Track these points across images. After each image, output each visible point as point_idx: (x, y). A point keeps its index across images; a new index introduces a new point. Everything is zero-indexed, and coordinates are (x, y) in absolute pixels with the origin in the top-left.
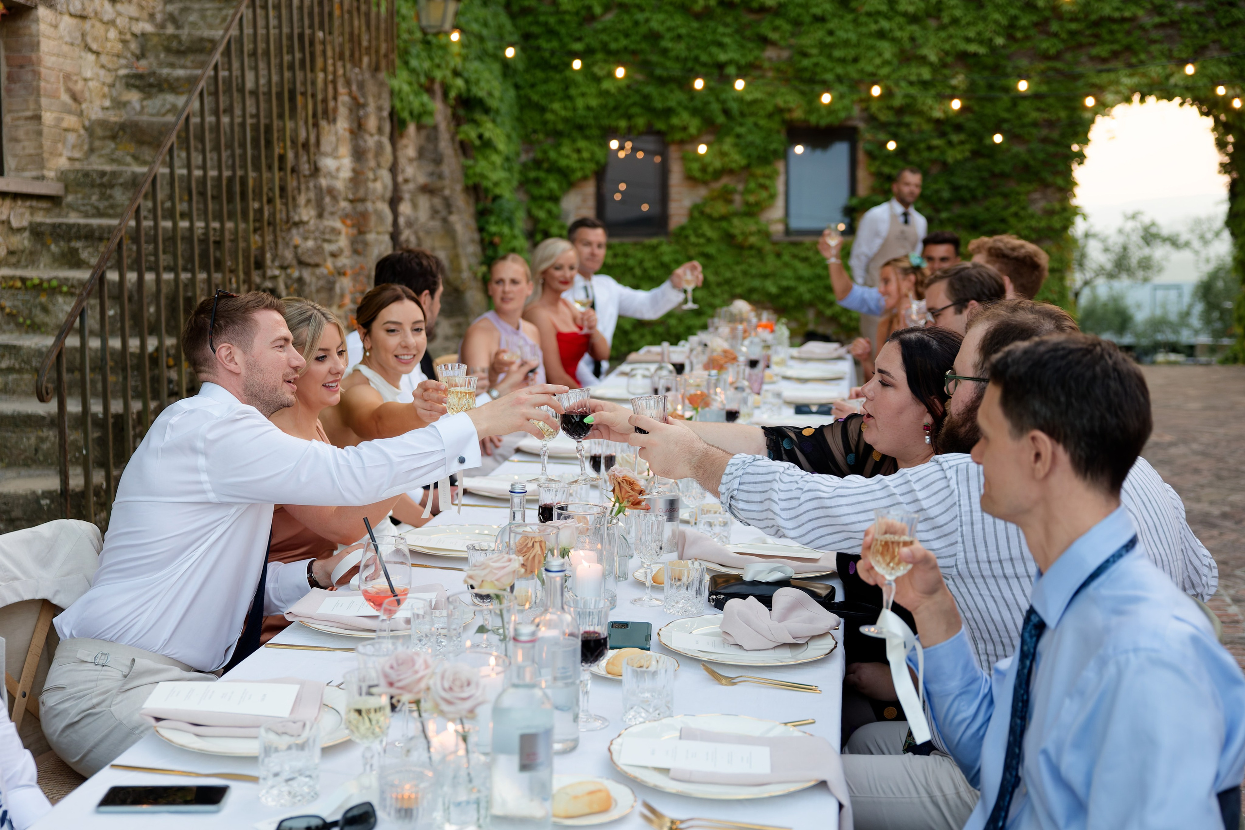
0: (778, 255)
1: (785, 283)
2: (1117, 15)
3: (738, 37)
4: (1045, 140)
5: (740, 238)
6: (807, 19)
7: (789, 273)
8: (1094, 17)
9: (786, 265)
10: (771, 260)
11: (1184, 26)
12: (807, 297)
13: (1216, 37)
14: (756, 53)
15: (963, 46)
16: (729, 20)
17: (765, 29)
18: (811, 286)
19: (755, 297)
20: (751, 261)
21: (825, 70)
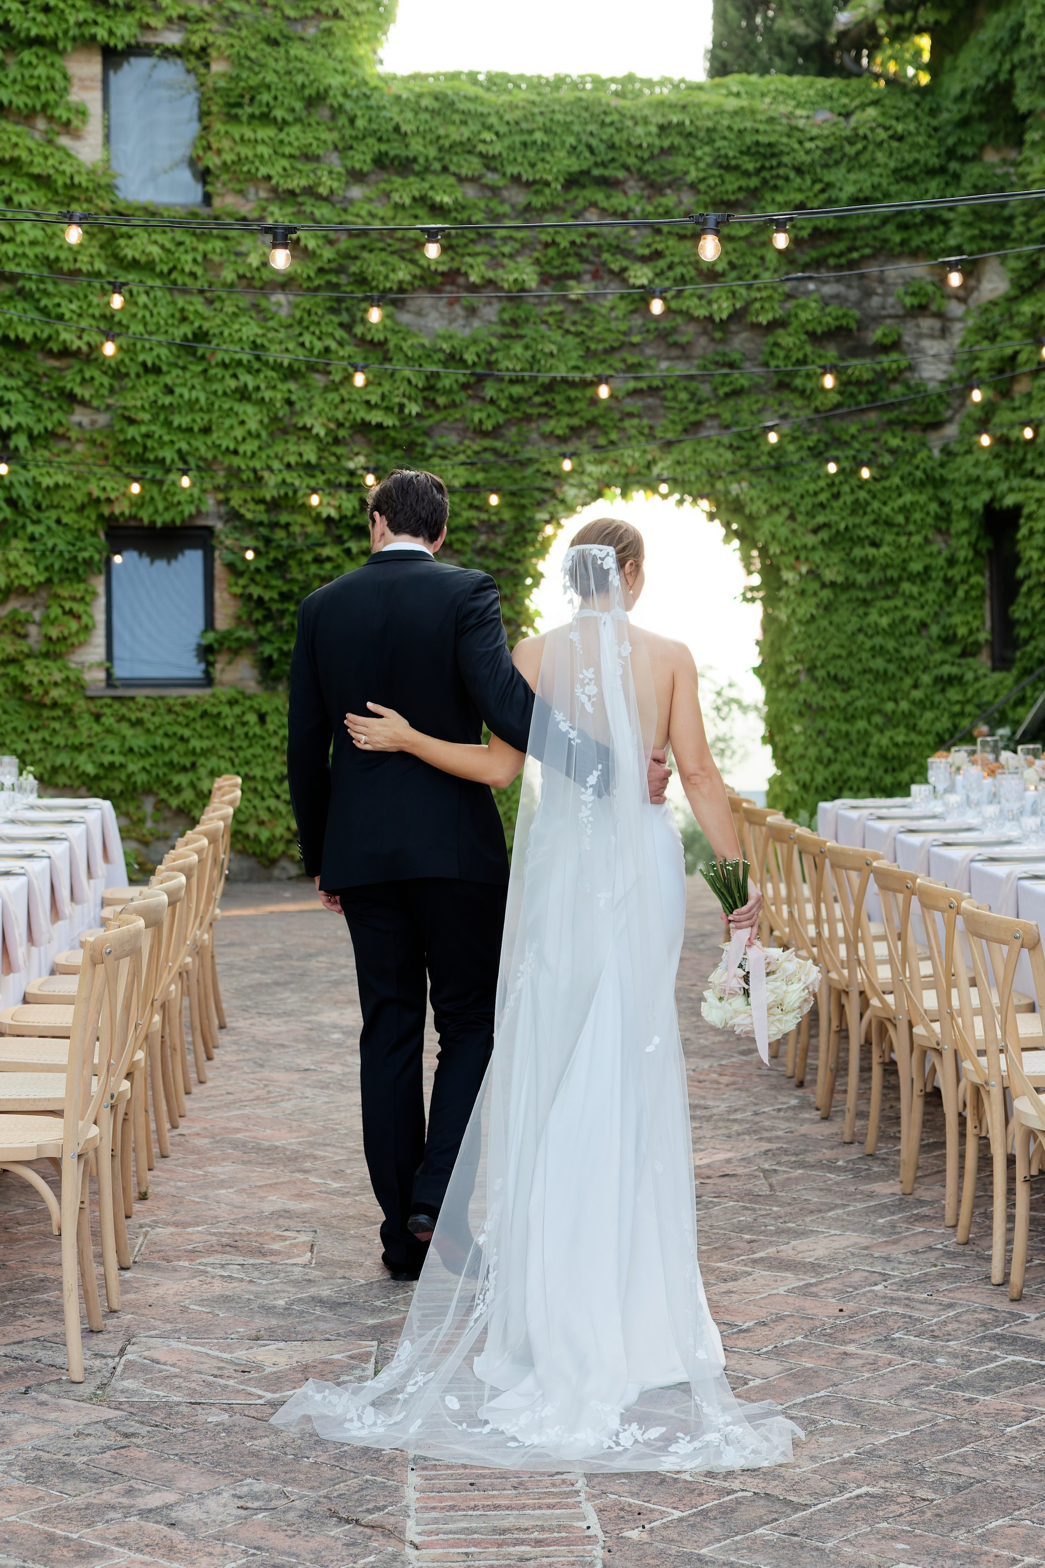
0: (97, 717)
1: (107, 759)
2: (576, 376)
3: (29, 392)
4: (482, 551)
5: (37, 691)
6: (134, 369)
7: (113, 743)
8: (544, 378)
9: (108, 731)
10: (85, 723)
11: (669, 394)
12: (141, 778)
13: (712, 411)
14: (58, 415)
15: (362, 414)
16: (16, 366)
17: (71, 382)
18: (147, 763)
19: (62, 779)
20: (56, 725)
21: (162, 444)
